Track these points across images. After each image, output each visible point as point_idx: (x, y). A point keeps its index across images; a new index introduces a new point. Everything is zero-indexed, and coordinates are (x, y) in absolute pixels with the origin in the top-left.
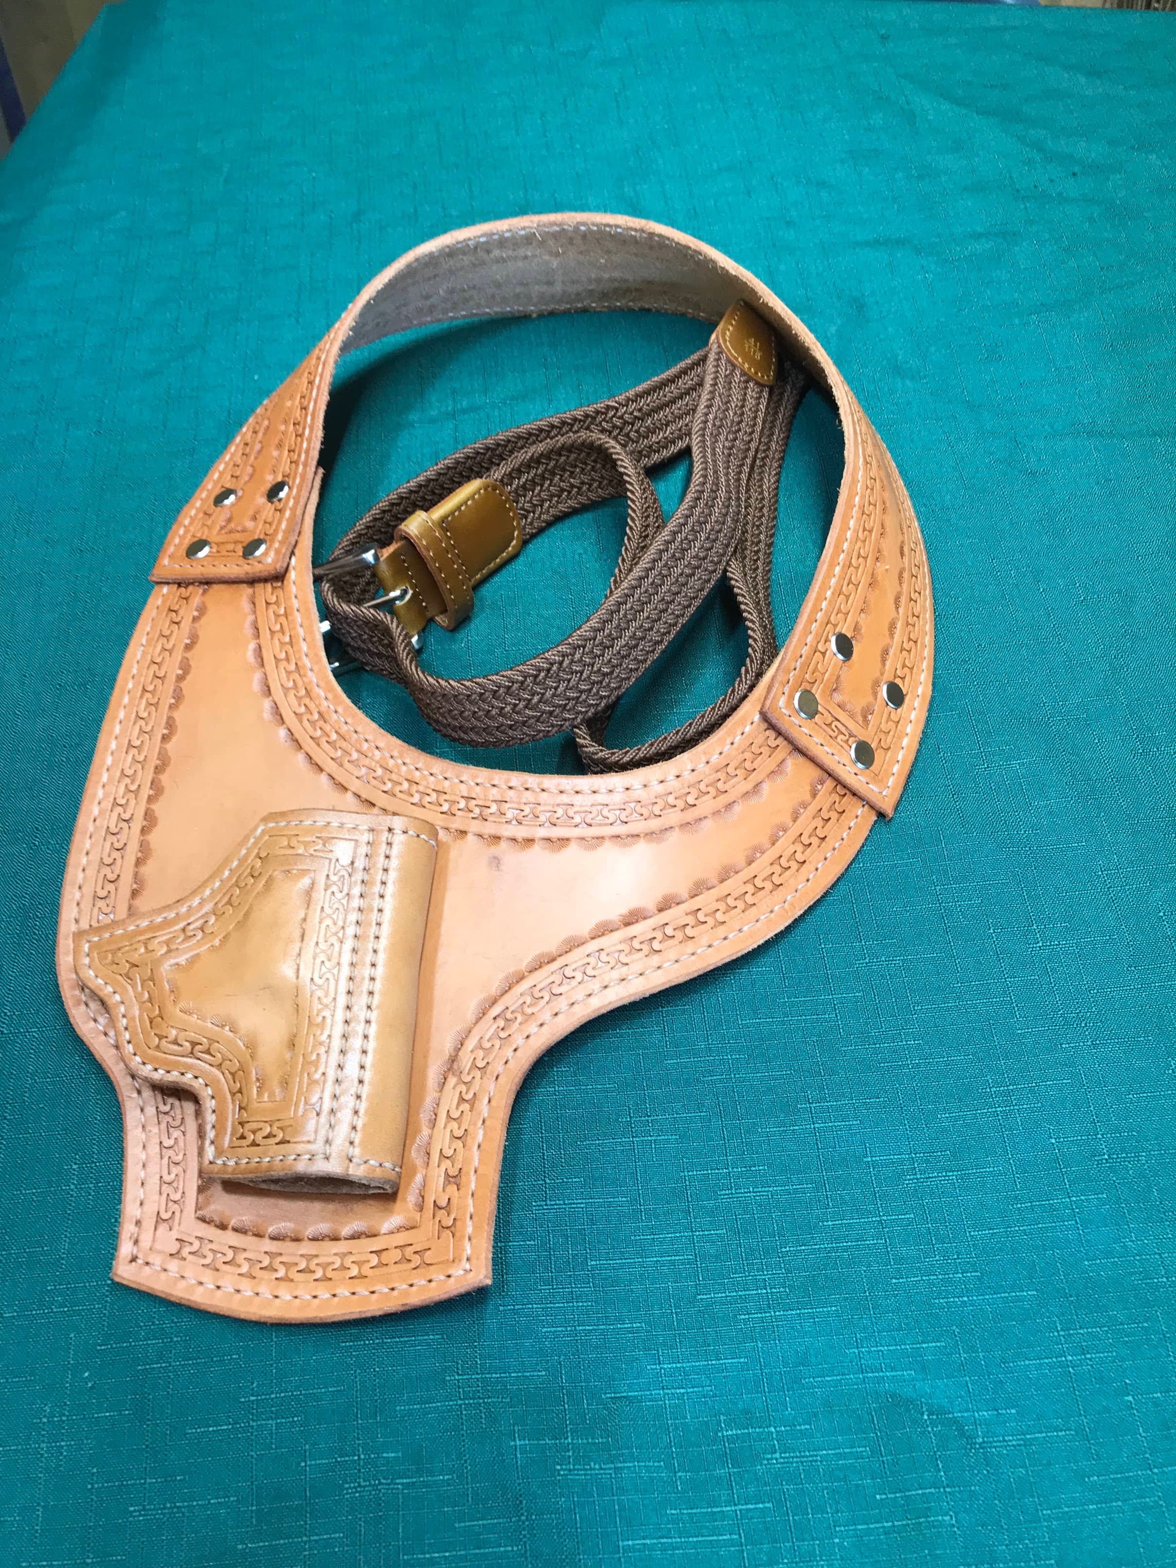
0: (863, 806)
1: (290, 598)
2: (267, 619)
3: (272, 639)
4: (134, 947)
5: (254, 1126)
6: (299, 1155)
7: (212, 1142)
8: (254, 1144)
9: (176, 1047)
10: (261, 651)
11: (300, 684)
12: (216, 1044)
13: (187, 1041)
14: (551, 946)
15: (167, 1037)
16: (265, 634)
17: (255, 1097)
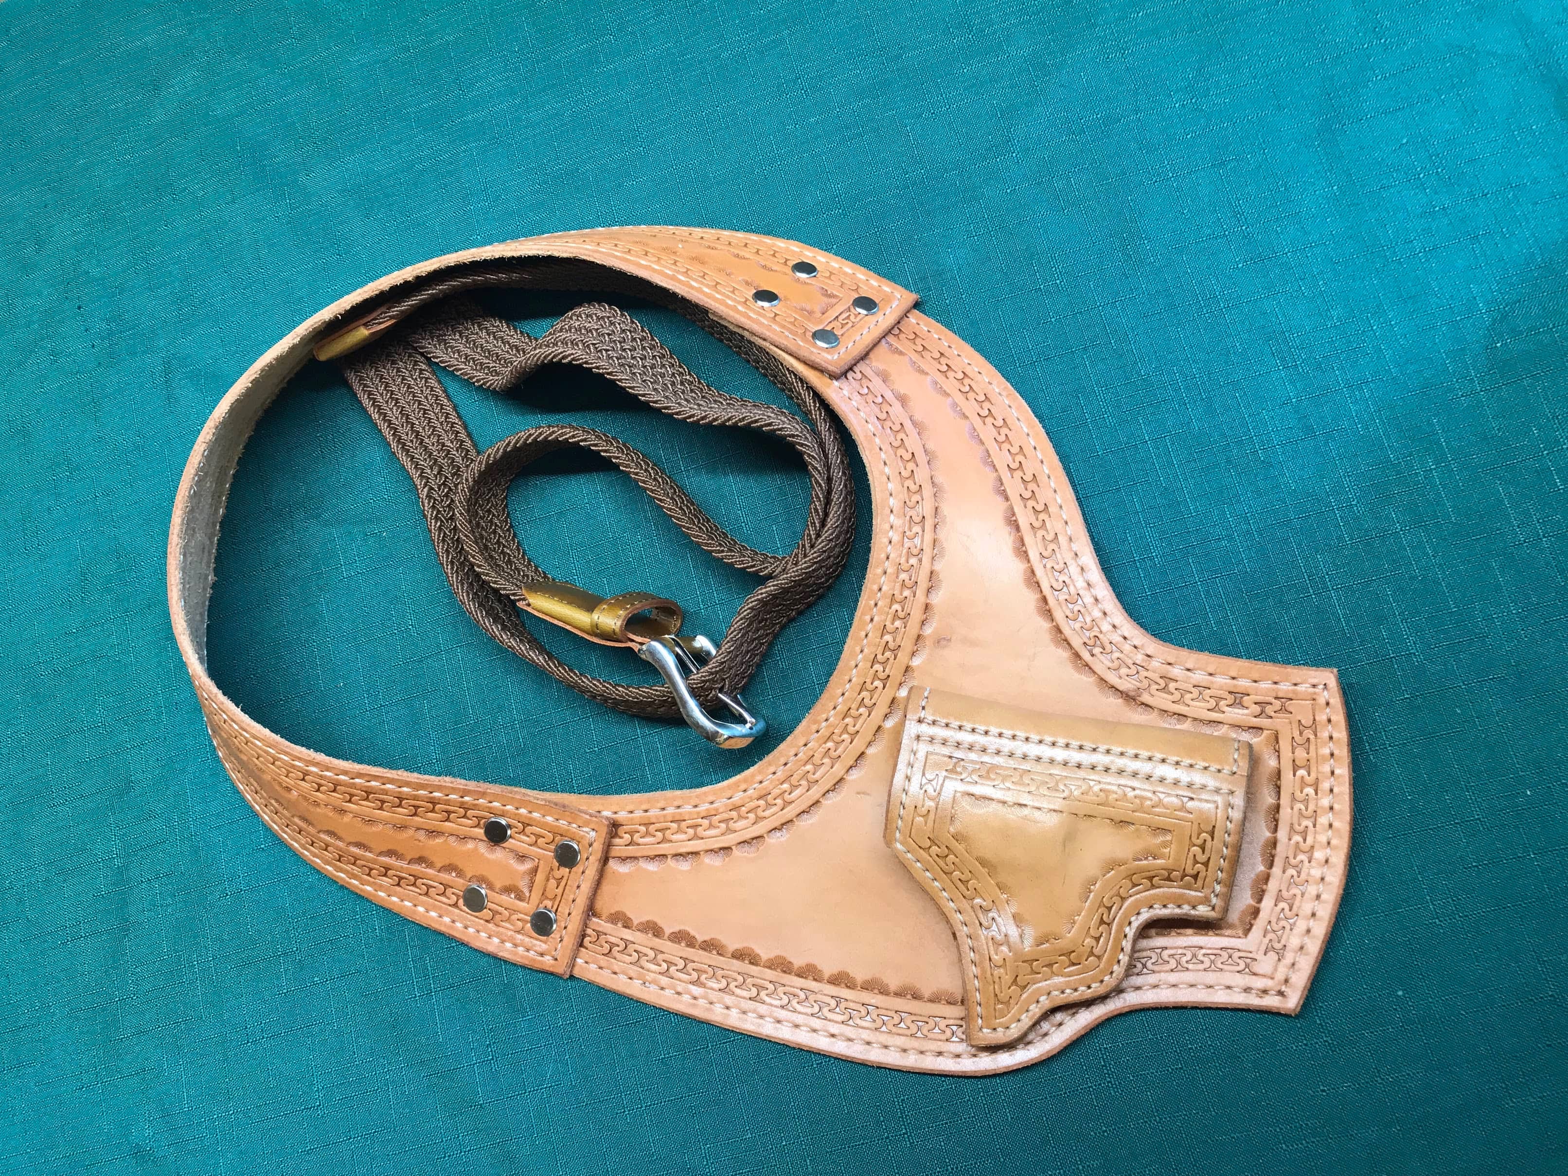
0: (908, 317)
1: (632, 819)
2: (648, 844)
3: (671, 841)
4: (997, 980)
5: (1190, 862)
6: (1228, 818)
7: (1194, 907)
8: (1206, 864)
9: (1102, 939)
10: (681, 855)
11: (725, 816)
12: (1104, 899)
13: (1098, 929)
14: (1031, 598)
15: (1093, 947)
16: (665, 848)
17: (1163, 861)
